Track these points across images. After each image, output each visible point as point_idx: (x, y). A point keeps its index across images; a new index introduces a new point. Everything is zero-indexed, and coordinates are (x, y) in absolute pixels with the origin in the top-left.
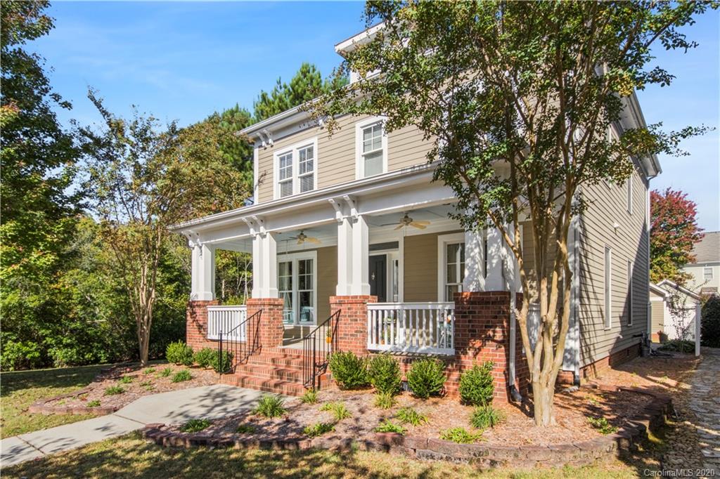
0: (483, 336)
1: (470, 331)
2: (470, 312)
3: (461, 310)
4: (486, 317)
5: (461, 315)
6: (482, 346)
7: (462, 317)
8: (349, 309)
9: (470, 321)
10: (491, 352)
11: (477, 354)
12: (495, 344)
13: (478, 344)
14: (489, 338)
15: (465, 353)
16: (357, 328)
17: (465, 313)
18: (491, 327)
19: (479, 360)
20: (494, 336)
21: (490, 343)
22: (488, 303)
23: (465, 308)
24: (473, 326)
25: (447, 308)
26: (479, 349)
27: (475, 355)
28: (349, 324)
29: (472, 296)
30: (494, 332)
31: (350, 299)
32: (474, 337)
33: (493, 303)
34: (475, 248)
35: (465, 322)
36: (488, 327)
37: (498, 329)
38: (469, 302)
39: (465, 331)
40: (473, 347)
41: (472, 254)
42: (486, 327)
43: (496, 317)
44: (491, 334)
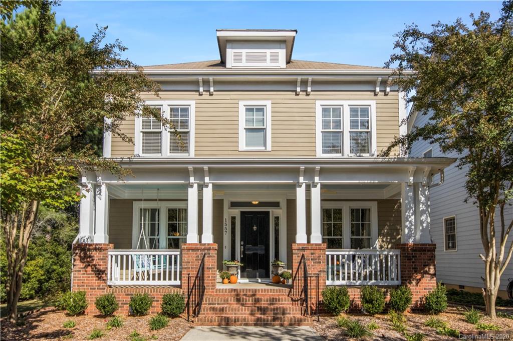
0: (422, 271)
1: (413, 268)
2: (413, 257)
3: (406, 255)
4: (424, 259)
5: (407, 258)
6: (422, 278)
7: (408, 260)
8: (312, 254)
9: (413, 262)
10: (428, 282)
11: (418, 283)
12: (430, 276)
13: (419, 277)
14: (426, 273)
15: (410, 283)
16: (320, 268)
17: (410, 257)
18: (427, 265)
19: (420, 286)
20: (429, 271)
21: (427, 276)
22: (425, 251)
23: (410, 254)
24: (415, 265)
25: (391, 253)
26: (420, 279)
27: (417, 284)
28: (313, 266)
29: (415, 246)
30: (429, 268)
31: (314, 246)
32: (416, 272)
33: (428, 251)
34: (412, 215)
35: (410, 262)
36: (425, 266)
37: (432, 267)
38: (413, 250)
39: (410, 268)
40: (415, 278)
41: (410, 219)
42: (424, 266)
43: (430, 260)
44: (427, 270)
